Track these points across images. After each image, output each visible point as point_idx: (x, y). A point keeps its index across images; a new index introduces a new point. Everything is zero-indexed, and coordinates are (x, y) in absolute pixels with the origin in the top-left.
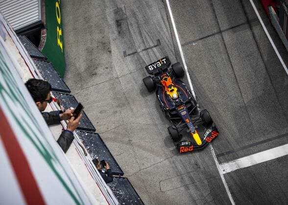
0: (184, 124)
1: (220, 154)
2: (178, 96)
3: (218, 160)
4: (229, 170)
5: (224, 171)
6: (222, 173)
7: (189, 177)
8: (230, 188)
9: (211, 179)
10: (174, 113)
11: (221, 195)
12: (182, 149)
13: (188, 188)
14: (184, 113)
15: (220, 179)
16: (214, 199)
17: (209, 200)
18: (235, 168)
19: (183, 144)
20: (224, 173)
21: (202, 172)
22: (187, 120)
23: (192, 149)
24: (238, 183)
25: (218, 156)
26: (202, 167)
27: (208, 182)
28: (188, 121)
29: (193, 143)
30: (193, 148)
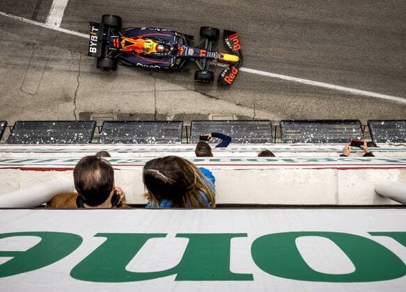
1: (33, 15)
3: (40, 21)
4: (59, 20)
5: (56, 24)
6: (57, 28)
7: (38, 60)
8: (80, 31)
9: (56, 41)
11: (82, 44)
13: (49, 68)
15: (63, 33)
16: (81, 53)
17: (78, 57)
18: (61, 13)
20: (59, 25)
21: (41, 44)
24: (81, 20)
25: (34, 18)
26: (35, 41)
27: (58, 46)
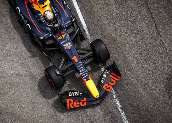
0: (71, 64)
2: (54, 14)
10: (51, 42)
12: (70, 102)
14: (68, 46)
19: (70, 95)
22: (75, 58)
23: (85, 104)
28: (77, 60)
29: (87, 93)
30: (87, 101)
